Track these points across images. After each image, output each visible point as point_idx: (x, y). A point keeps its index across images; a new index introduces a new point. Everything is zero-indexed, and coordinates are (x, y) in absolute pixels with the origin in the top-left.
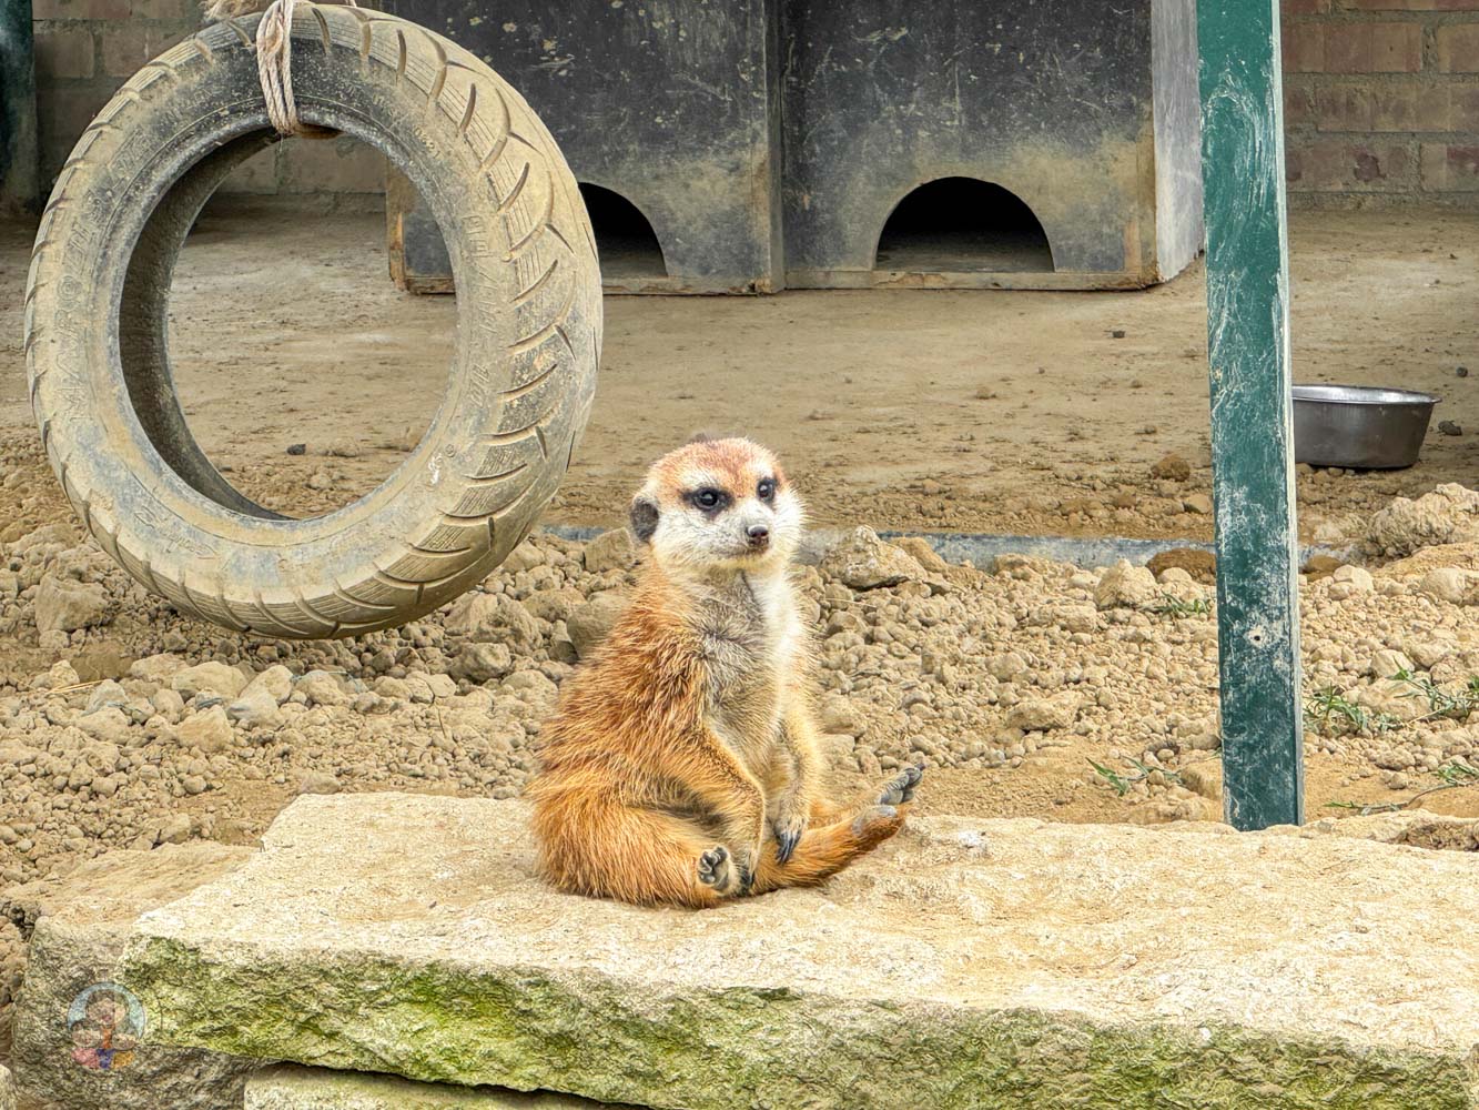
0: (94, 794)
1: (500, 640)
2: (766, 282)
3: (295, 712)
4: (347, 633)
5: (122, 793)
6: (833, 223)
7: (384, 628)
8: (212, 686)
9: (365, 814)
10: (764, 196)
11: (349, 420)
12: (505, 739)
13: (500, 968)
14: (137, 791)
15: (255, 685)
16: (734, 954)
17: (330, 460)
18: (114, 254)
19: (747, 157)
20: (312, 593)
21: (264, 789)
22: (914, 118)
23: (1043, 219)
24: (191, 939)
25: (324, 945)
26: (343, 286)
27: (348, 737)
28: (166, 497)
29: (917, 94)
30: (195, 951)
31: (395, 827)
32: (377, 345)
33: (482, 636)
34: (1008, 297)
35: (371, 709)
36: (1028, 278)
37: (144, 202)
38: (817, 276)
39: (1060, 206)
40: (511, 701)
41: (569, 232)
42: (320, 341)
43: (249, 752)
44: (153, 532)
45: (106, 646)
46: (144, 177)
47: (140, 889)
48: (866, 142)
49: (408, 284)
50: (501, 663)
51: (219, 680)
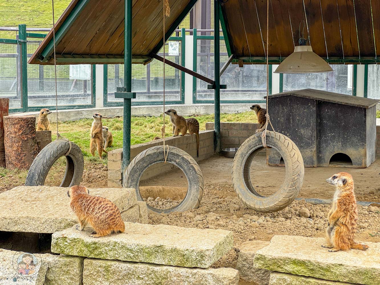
0: (241, 233)
1: (290, 213)
2: (315, 166)
3: (265, 222)
4: (270, 212)
5: (245, 233)
6: (324, 158)
7: (275, 212)
8: (254, 219)
9: (284, 238)
10: (315, 155)
11: (263, 183)
12: (293, 227)
13: (304, 260)
14: (247, 233)
15: (260, 219)
16: (335, 259)
17: (262, 188)
18: (243, 162)
19: (313, 149)
20: (266, 207)
21: (263, 233)
22: (335, 145)
23: (351, 159)
24: (264, 255)
25: (281, 256)
26: (260, 165)
27: (273, 226)
28: (248, 194)
29: (335, 142)
30: (264, 256)
31: (288, 240)
32: (265, 173)
33: (287, 213)
34: (347, 169)
35: (275, 222)
36: (349, 166)
37: (247, 156)
38: (322, 165)
39: (354, 157)
40: (292, 222)
41: (300, 162)
42: (258, 172)
43: (261, 228)
44: (246, 198)
45: (239, 213)
46: (247, 152)
47: (251, 247)
48: (328, 148)
49: (269, 165)
50: (290, 216)
51: (255, 218)
